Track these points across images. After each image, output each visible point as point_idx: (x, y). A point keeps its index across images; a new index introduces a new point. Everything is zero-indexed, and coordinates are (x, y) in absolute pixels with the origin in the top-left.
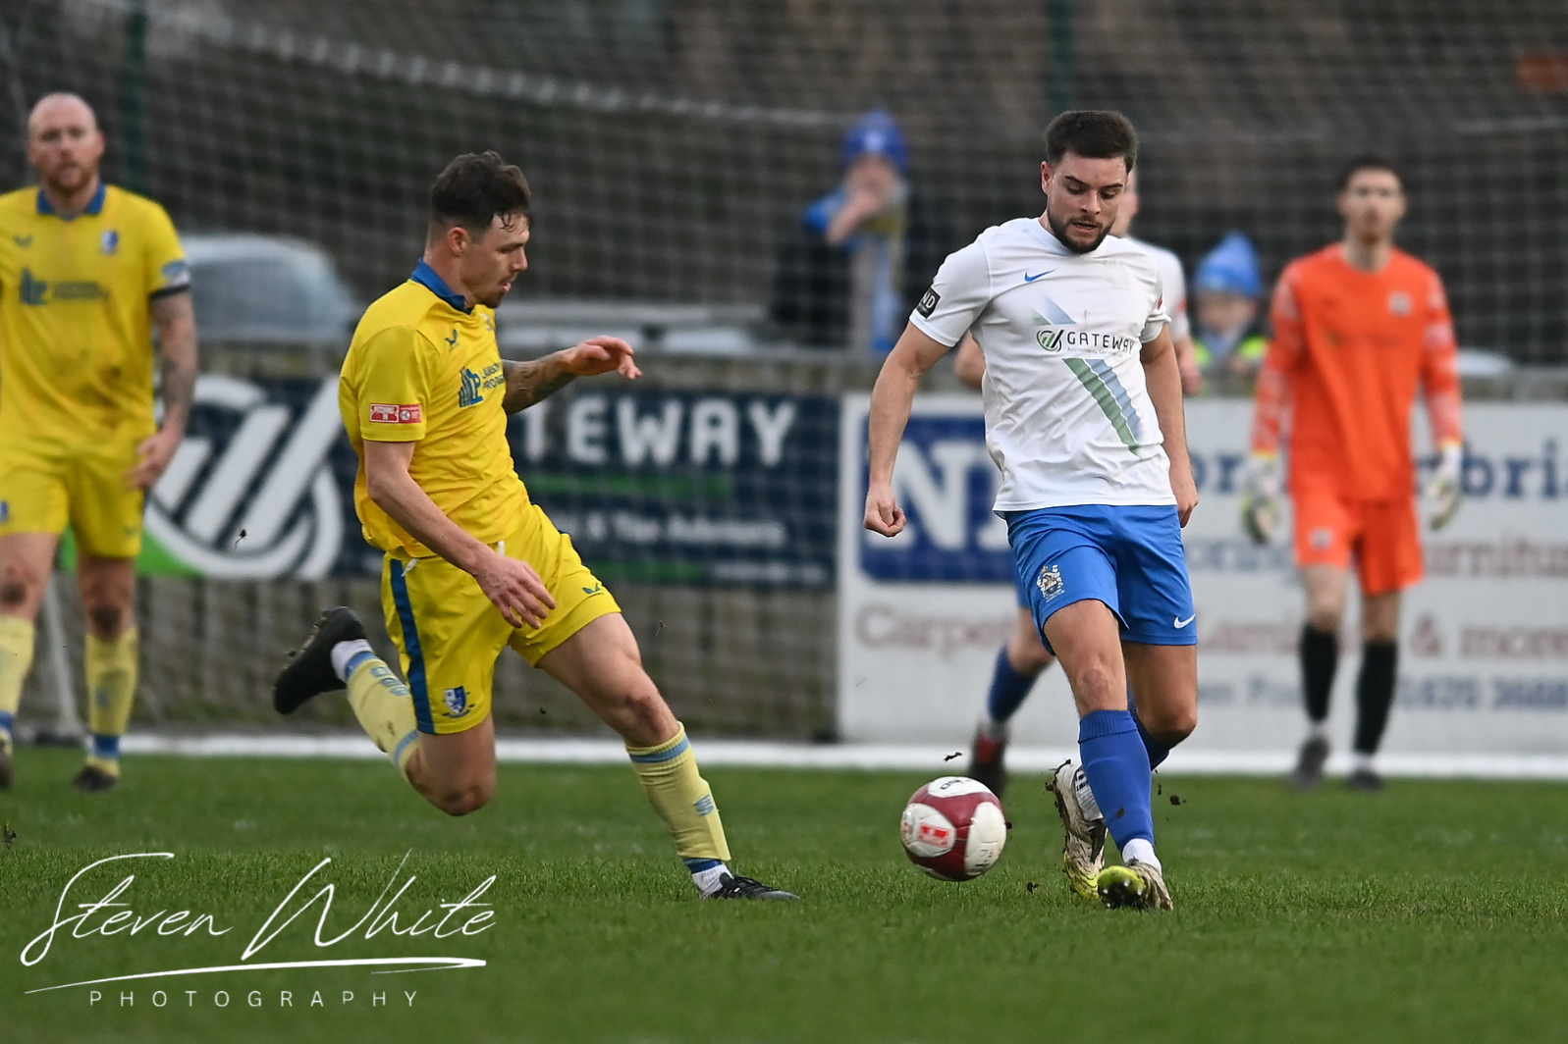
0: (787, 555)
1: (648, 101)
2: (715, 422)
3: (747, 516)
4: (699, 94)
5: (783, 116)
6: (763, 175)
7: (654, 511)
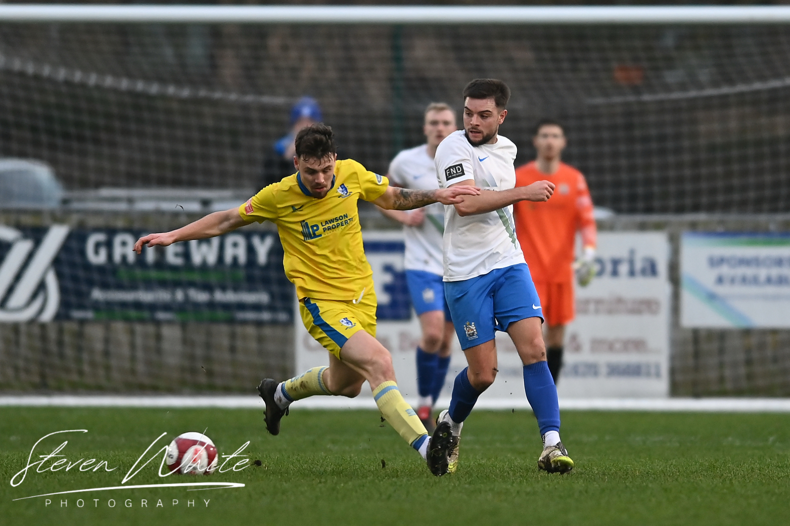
0: (271, 308)
1: (203, 93)
2: (235, 245)
3: (252, 289)
4: (226, 89)
5: (266, 99)
6: (257, 128)
7: (207, 287)
